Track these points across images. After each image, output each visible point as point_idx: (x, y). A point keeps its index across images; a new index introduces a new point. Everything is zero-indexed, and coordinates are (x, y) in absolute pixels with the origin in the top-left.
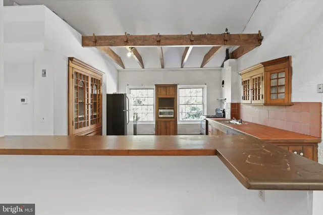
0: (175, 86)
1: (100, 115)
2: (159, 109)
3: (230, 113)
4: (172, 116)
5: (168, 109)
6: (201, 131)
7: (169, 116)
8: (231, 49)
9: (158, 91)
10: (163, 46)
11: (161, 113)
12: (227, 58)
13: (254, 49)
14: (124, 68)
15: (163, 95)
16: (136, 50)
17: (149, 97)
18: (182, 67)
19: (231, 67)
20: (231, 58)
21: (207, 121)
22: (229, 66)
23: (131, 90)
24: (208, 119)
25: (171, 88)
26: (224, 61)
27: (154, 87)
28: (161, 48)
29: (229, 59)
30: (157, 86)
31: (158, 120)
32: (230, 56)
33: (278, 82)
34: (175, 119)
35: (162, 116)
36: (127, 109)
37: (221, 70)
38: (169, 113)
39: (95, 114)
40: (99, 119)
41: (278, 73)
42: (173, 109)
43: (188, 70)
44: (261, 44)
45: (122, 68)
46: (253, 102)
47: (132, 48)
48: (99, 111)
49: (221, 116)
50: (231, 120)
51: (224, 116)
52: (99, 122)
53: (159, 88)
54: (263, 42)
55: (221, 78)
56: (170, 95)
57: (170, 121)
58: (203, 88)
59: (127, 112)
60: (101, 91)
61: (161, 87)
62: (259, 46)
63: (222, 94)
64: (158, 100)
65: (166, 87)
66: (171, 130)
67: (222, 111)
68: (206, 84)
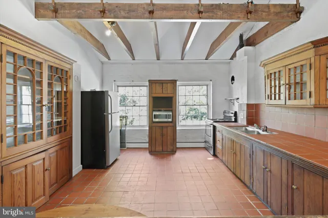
0: (174, 82)
1: (68, 121)
2: (154, 111)
3: (245, 116)
4: (170, 120)
5: (165, 111)
6: (205, 138)
7: (166, 120)
8: (246, 34)
9: (152, 88)
10: (158, 21)
11: (156, 117)
12: (241, 46)
14: (109, 59)
15: (159, 93)
16: (117, 25)
17: (141, 95)
18: (182, 59)
19: (246, 57)
20: (247, 46)
21: (214, 127)
23: (119, 88)
24: (215, 124)
25: (169, 84)
26: (237, 50)
27: (147, 84)
28: (155, 23)
29: (243, 46)
30: (151, 82)
31: (152, 125)
32: (244, 43)
34: (174, 123)
35: (157, 120)
36: (110, 112)
37: (230, 63)
38: (166, 117)
39: (59, 120)
40: (65, 127)
42: (172, 111)
43: (189, 63)
44: (299, 19)
45: (107, 60)
46: (289, 102)
47: (113, 23)
48: (65, 115)
49: (230, 120)
50: (248, 126)
51: (236, 121)
52: (65, 130)
53: (154, 85)
55: (229, 73)
56: (167, 94)
57: (167, 127)
59: (110, 116)
60: (70, 87)
61: (156, 83)
62: (296, 22)
63: (230, 92)
64: (152, 99)
65: (163, 83)
66: (168, 137)
67: (232, 113)
68: (211, 80)
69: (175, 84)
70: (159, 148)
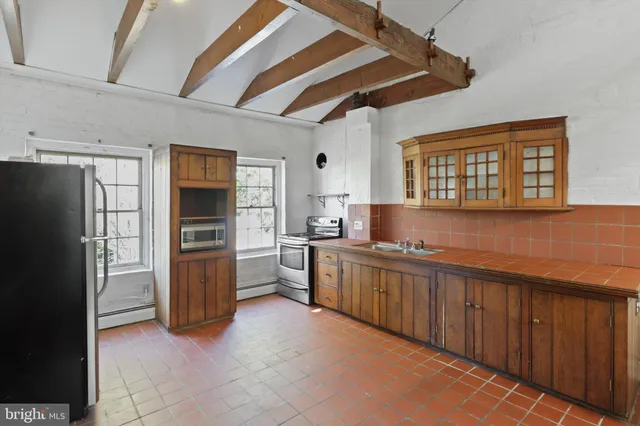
0: (230, 156)
2: (182, 223)
3: (368, 227)
4: (221, 243)
6: (277, 275)
9: (179, 167)
11: (189, 236)
12: (357, 103)
13: (443, 95)
15: (197, 179)
18: (238, 107)
19: (369, 125)
20: (370, 106)
21: (312, 250)
22: (368, 121)
23: (43, 156)
24: (314, 243)
25: (220, 160)
30: (177, 152)
31: (179, 258)
33: (538, 165)
34: (230, 249)
35: (190, 245)
37: (313, 129)
38: (214, 235)
41: (538, 148)
42: (225, 221)
44: (469, 85)
46: (466, 203)
51: (342, 235)
53: (183, 159)
54: (473, 82)
55: (313, 147)
56: (216, 181)
57: (216, 259)
58: (274, 168)
61: (189, 154)
62: (461, 88)
63: (315, 182)
64: (178, 193)
65: (205, 156)
66: (220, 284)
67: (336, 222)
68: (284, 158)
69: (233, 159)
70: (196, 314)
